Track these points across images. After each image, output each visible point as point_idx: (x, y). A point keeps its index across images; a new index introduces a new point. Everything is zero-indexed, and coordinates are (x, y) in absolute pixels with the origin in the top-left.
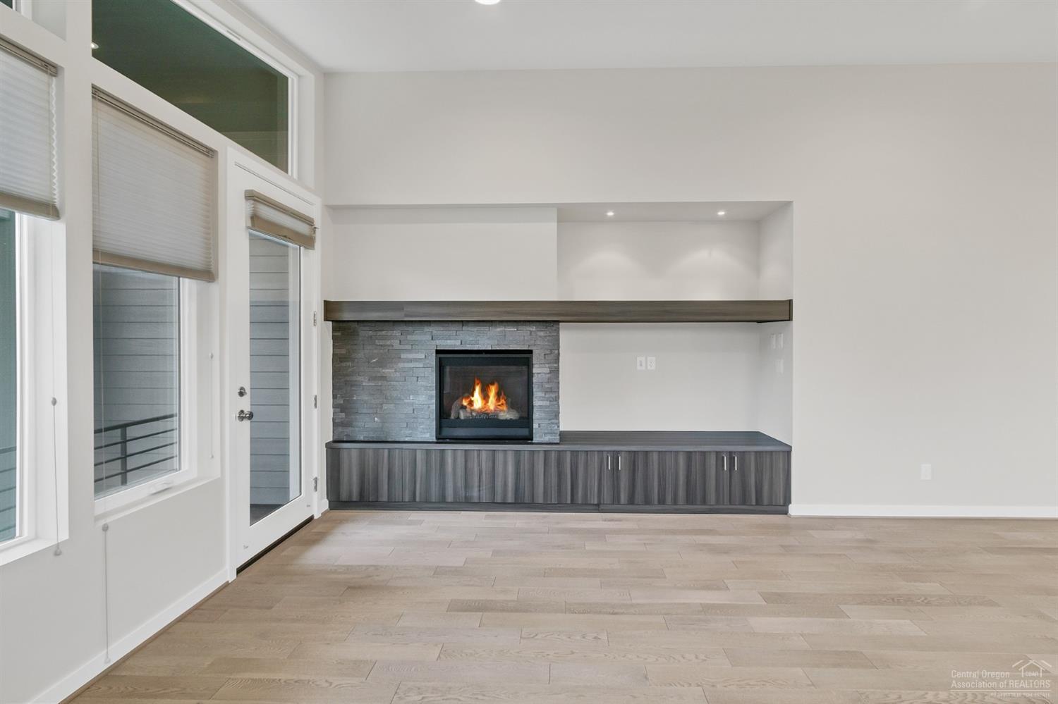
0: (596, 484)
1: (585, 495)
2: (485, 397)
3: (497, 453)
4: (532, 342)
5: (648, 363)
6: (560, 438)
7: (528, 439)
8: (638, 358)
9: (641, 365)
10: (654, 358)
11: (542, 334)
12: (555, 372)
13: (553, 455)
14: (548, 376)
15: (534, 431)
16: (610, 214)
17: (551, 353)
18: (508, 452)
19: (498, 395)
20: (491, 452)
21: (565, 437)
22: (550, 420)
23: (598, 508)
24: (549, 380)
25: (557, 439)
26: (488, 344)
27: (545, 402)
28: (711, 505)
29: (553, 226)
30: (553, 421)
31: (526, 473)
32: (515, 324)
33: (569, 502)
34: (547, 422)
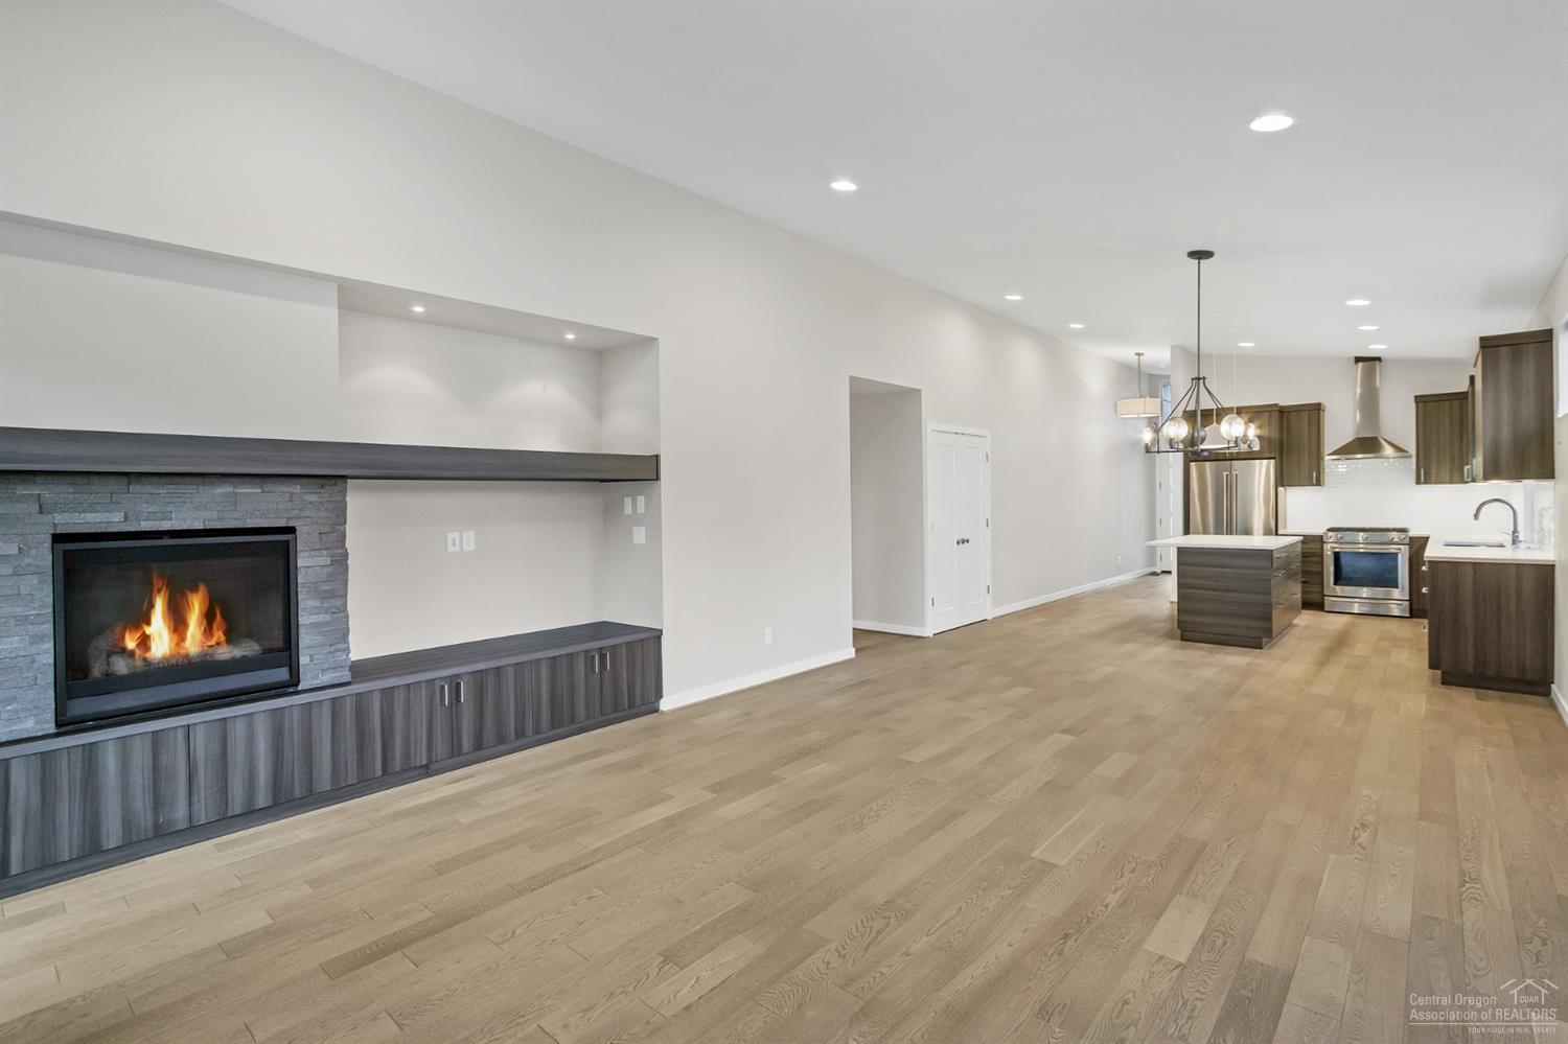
0: (424, 732)
1: (407, 754)
2: (178, 624)
3: (230, 725)
4: (295, 513)
5: (460, 540)
6: (352, 673)
7: (290, 686)
8: (449, 535)
9: (454, 544)
10: (473, 533)
11: (314, 498)
12: (341, 561)
13: (349, 702)
14: (330, 569)
15: (301, 670)
16: (419, 309)
17: (332, 532)
18: (256, 716)
19: (209, 617)
20: (218, 724)
21: (362, 670)
22: (331, 645)
23: (427, 771)
24: (330, 579)
25: (346, 676)
26: (196, 519)
27: (322, 616)
28: (580, 723)
29: (332, 313)
30: (339, 646)
31: (296, 747)
32: (258, 481)
33: (379, 773)
34: (327, 649)
